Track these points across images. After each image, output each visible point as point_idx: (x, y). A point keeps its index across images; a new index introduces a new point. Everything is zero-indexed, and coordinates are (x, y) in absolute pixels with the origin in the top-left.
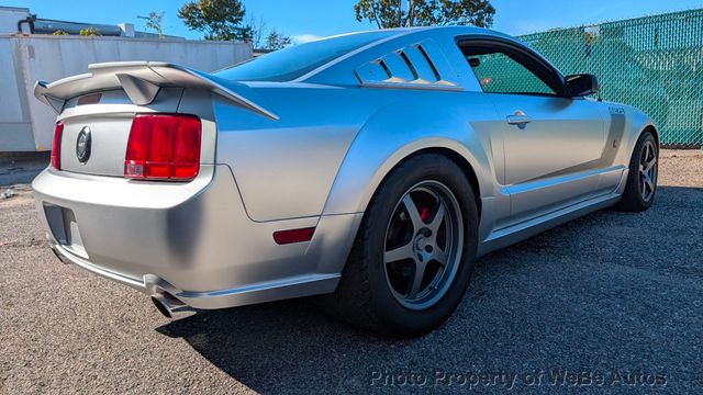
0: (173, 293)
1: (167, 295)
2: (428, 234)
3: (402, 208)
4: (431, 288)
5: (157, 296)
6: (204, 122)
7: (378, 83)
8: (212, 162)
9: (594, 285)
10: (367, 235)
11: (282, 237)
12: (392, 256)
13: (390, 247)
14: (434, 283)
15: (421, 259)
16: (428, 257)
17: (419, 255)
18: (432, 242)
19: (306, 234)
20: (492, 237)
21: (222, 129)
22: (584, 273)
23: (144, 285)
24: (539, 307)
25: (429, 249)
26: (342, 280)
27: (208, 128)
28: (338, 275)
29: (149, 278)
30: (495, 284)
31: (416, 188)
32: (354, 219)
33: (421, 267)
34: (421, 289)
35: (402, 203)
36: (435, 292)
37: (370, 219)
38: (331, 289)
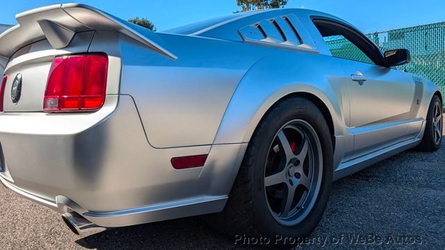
0: (81, 212)
1: (75, 215)
2: (297, 163)
3: (277, 141)
4: (298, 208)
5: (67, 215)
6: (110, 58)
7: (256, 41)
8: (117, 92)
9: (419, 205)
10: (250, 163)
11: (179, 163)
12: (270, 181)
13: (268, 174)
14: (301, 203)
15: (291, 183)
16: (297, 182)
17: (290, 180)
18: (300, 170)
19: (199, 160)
20: (341, 167)
21: (125, 64)
22: (408, 196)
23: (56, 205)
24: (382, 223)
25: (297, 175)
26: (229, 201)
27: (114, 63)
28: (225, 197)
29: (60, 199)
30: (342, 204)
31: (287, 125)
32: (241, 147)
33: (292, 190)
34: (292, 208)
35: (277, 136)
36: (302, 212)
37: (253, 148)
38: (220, 209)
